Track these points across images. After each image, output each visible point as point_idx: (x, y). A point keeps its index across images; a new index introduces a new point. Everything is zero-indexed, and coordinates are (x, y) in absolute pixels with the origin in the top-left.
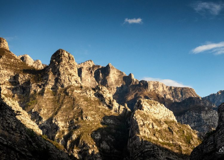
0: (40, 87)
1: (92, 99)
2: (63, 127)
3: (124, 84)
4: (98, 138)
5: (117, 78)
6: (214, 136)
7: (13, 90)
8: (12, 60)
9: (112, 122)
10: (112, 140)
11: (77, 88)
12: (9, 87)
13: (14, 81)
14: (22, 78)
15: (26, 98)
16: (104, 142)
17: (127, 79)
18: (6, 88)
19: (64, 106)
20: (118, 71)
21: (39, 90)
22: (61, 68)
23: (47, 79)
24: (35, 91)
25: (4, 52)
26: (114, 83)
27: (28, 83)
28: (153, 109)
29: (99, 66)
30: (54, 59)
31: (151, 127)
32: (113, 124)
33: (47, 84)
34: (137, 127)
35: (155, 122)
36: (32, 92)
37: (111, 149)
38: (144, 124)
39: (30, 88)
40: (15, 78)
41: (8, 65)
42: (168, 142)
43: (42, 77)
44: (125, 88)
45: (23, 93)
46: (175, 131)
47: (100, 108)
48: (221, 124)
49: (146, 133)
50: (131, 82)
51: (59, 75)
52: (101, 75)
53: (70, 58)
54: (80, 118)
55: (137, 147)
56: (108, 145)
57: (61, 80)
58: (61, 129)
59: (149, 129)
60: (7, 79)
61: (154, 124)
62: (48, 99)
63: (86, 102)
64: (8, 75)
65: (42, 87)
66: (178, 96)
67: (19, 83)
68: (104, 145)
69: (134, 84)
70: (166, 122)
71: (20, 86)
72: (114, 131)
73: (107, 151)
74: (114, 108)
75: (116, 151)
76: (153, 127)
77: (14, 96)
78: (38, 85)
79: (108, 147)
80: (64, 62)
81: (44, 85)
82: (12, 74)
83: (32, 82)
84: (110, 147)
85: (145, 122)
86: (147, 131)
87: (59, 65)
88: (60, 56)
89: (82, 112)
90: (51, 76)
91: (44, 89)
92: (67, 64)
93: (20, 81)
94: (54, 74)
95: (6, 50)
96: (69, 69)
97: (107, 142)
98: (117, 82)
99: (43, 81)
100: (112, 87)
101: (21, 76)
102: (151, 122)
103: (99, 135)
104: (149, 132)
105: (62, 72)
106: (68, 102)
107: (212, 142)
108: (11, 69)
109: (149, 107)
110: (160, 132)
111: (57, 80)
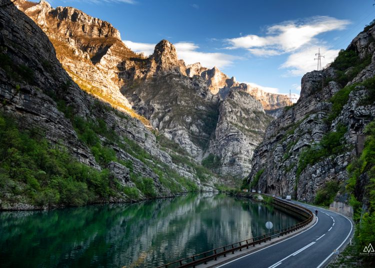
0: (143, 73)
1: (189, 87)
2: (158, 109)
3: (227, 85)
4: (189, 121)
5: (221, 79)
6: (294, 109)
7: (120, 75)
8: (122, 48)
9: (204, 108)
10: (202, 124)
11: (176, 76)
12: (116, 71)
13: (121, 67)
14: (128, 65)
15: (130, 82)
16: (194, 125)
17: (230, 82)
18: (114, 72)
19: (162, 92)
20: (222, 74)
21: (142, 76)
22: (163, 57)
23: (150, 66)
24: (138, 77)
25: (115, 41)
26: (217, 84)
27: (133, 69)
28: (243, 99)
29: (206, 68)
30: (158, 48)
31: (239, 114)
32: (205, 111)
33: (149, 70)
34: (226, 113)
35: (243, 111)
36: (136, 77)
37: (200, 132)
38: (232, 111)
39: (134, 73)
40: (123, 63)
41: (117, 52)
42: (253, 129)
43: (146, 64)
44: (227, 90)
45: (128, 78)
46: (262, 121)
47: (194, 96)
48: (303, 96)
49: (233, 118)
50: (232, 84)
51: (161, 63)
52: (207, 76)
53: (172, 49)
54: (174, 103)
55: (223, 131)
56: (198, 128)
57: (162, 68)
58: (157, 110)
59: (237, 116)
60: (115, 64)
61: (242, 112)
62: (149, 84)
63: (182, 89)
64: (117, 61)
65: (145, 73)
66: (274, 101)
67: (125, 69)
68: (194, 128)
69: (235, 86)
70: (254, 112)
71: (126, 72)
72: (205, 117)
73: (196, 134)
74: (208, 97)
75: (204, 134)
76: (241, 115)
77: (120, 80)
78: (142, 72)
79: (198, 130)
80: (166, 51)
81: (147, 72)
82: (120, 60)
83: (136, 69)
84: (199, 131)
85: (234, 110)
86: (235, 117)
87: (161, 54)
88: (163, 46)
89: (177, 97)
90: (153, 64)
91: (146, 75)
92: (168, 54)
93: (126, 66)
94: (156, 62)
95: (118, 39)
96: (170, 58)
97: (197, 126)
98: (220, 83)
99: (146, 68)
100: (215, 87)
101: (128, 62)
102: (240, 110)
103: (190, 118)
104: (236, 119)
105: (163, 61)
106: (166, 88)
107: (291, 116)
108: (120, 56)
109: (240, 96)
110: (247, 120)
111: (158, 68)
